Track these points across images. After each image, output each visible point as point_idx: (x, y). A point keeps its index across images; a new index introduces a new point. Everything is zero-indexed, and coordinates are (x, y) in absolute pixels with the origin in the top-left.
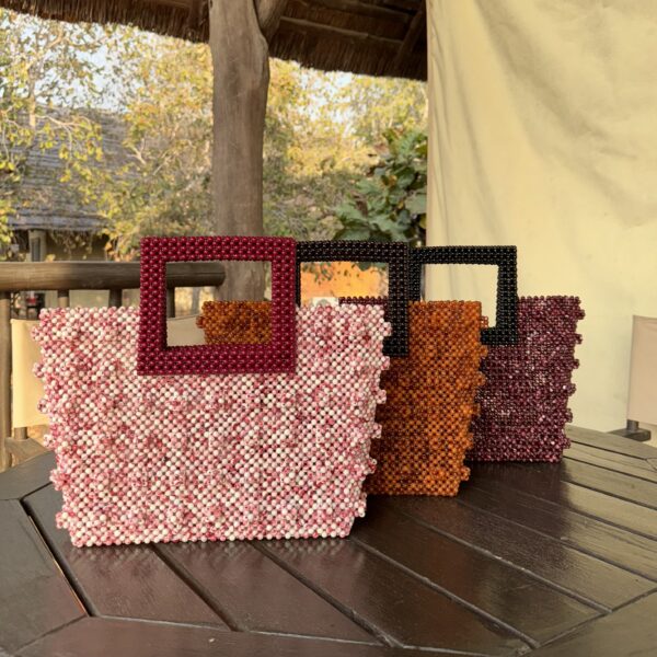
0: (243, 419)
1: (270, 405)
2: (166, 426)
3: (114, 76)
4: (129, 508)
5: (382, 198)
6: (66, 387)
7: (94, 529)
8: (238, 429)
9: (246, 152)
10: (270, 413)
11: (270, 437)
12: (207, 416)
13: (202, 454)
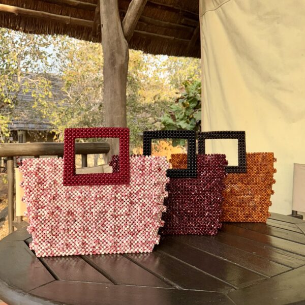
0: (108, 204)
1: (119, 198)
2: (75, 207)
3: (57, 58)
4: (60, 241)
5: (182, 113)
6: (33, 191)
7: (45, 250)
8: (106, 208)
9: (118, 92)
10: (119, 202)
11: (119, 211)
12: (92, 203)
13: (90, 218)
